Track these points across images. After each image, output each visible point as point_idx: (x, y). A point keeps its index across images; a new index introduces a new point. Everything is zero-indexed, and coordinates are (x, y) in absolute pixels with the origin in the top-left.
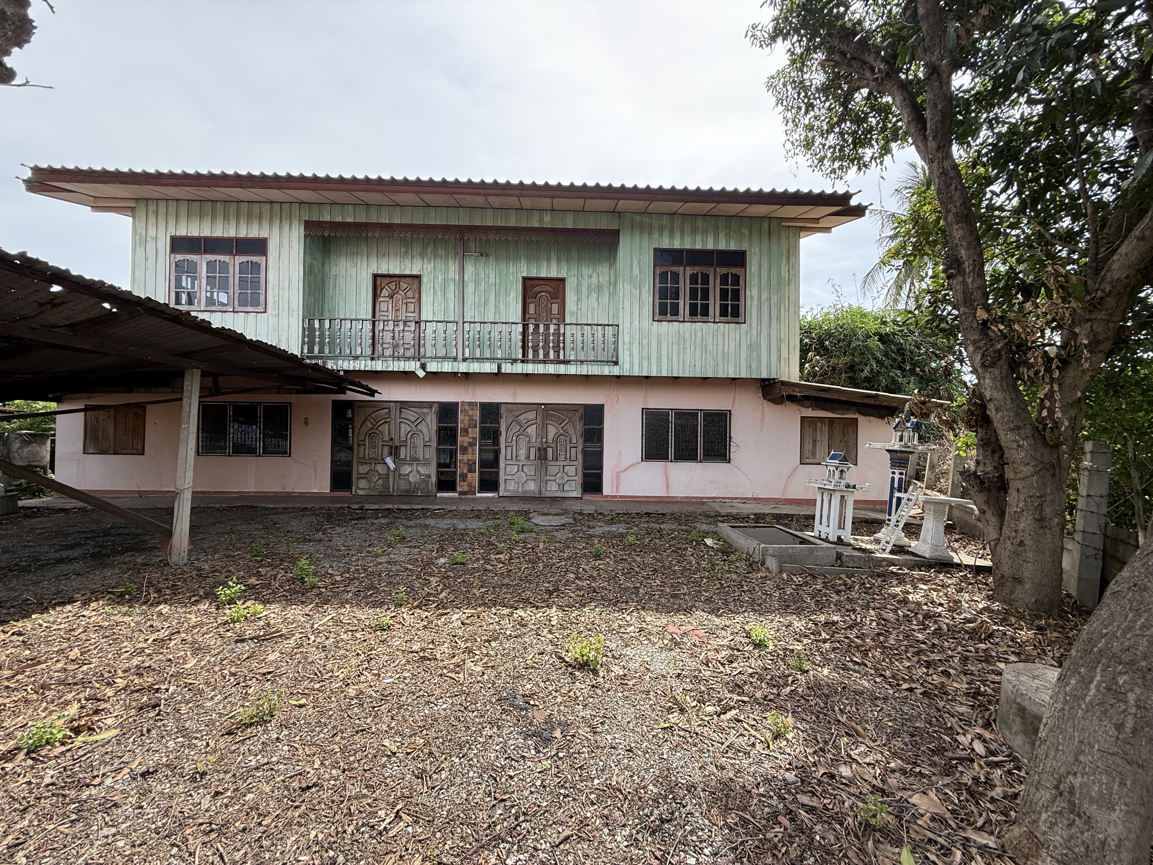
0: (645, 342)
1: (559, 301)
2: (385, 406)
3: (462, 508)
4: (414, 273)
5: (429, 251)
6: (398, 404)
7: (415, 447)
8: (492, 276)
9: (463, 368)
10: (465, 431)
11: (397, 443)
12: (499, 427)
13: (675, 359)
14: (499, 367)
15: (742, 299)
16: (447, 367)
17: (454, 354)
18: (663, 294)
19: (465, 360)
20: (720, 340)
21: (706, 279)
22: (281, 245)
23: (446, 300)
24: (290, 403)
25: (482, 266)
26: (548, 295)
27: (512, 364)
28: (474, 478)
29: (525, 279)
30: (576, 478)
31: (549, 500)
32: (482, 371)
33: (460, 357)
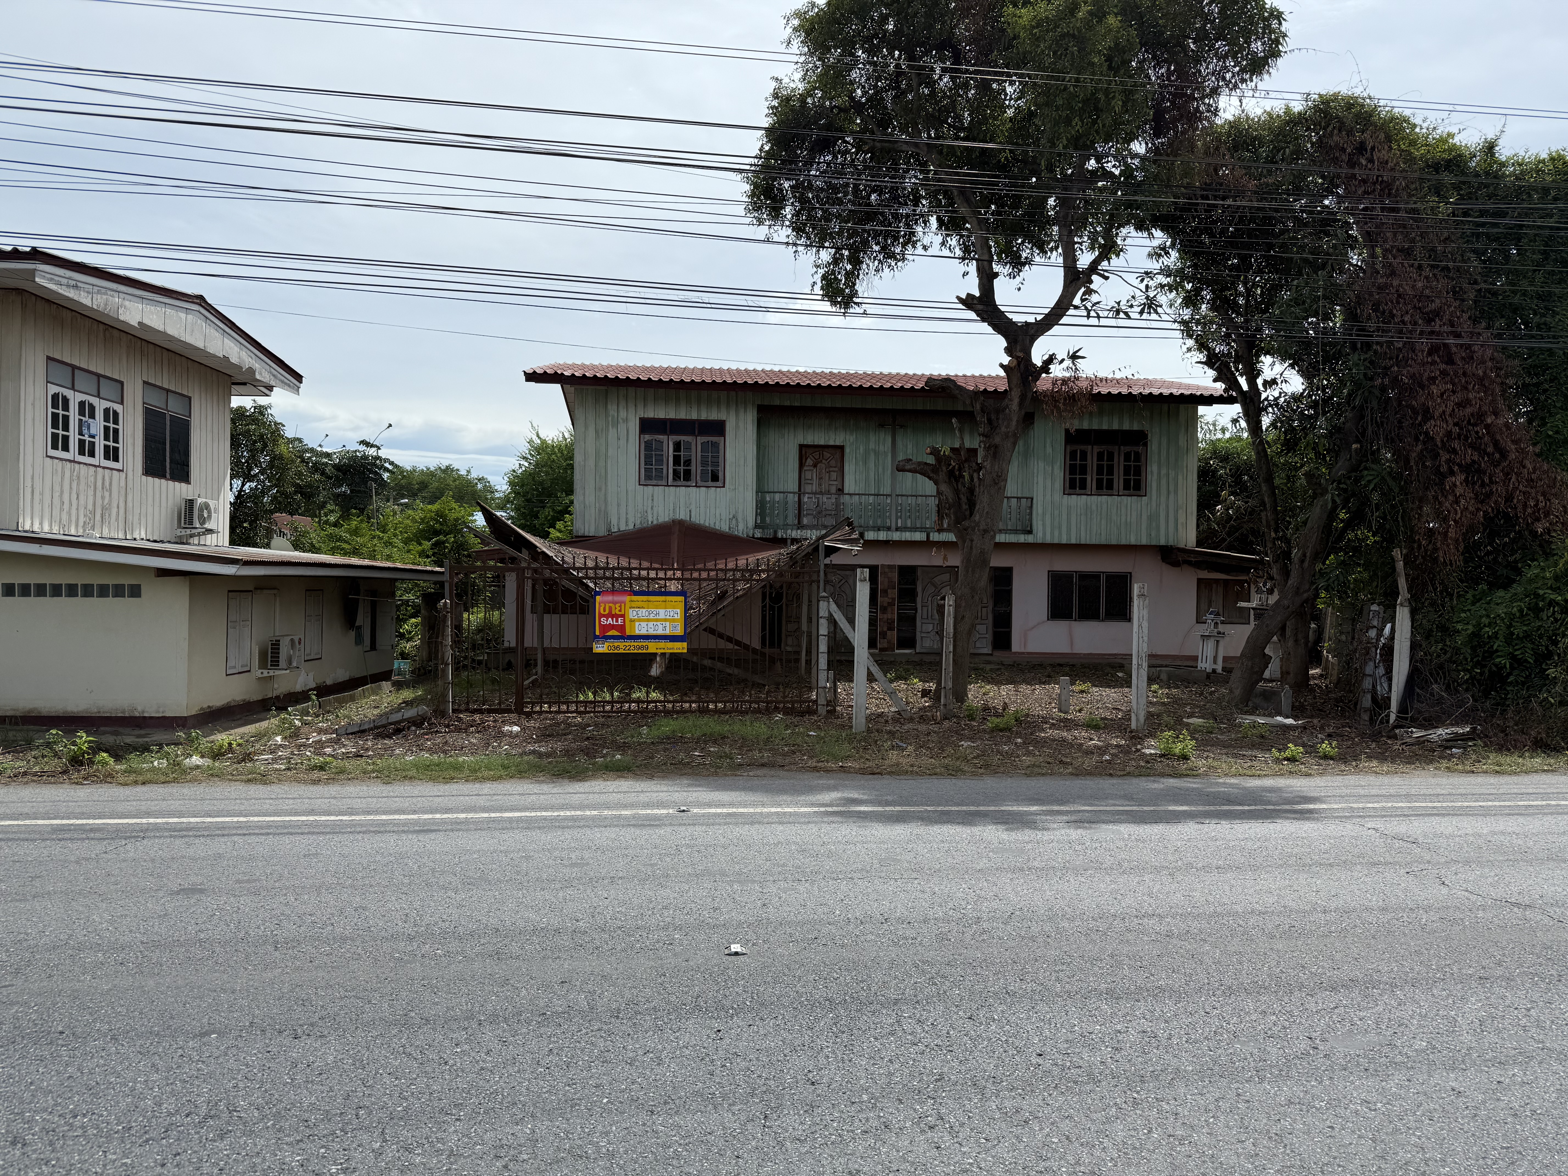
0: (1056, 512)
4: (838, 443)
5: (851, 425)
9: (896, 536)
12: (916, 588)
13: (1083, 528)
14: (928, 536)
15: (1143, 474)
16: (882, 536)
17: (888, 525)
18: (1072, 469)
19: (897, 529)
20: (1123, 511)
21: (1111, 457)
22: (737, 427)
23: (867, 469)
25: (901, 437)
27: (939, 532)
28: (893, 635)
30: (987, 636)
32: (913, 540)
33: (894, 527)
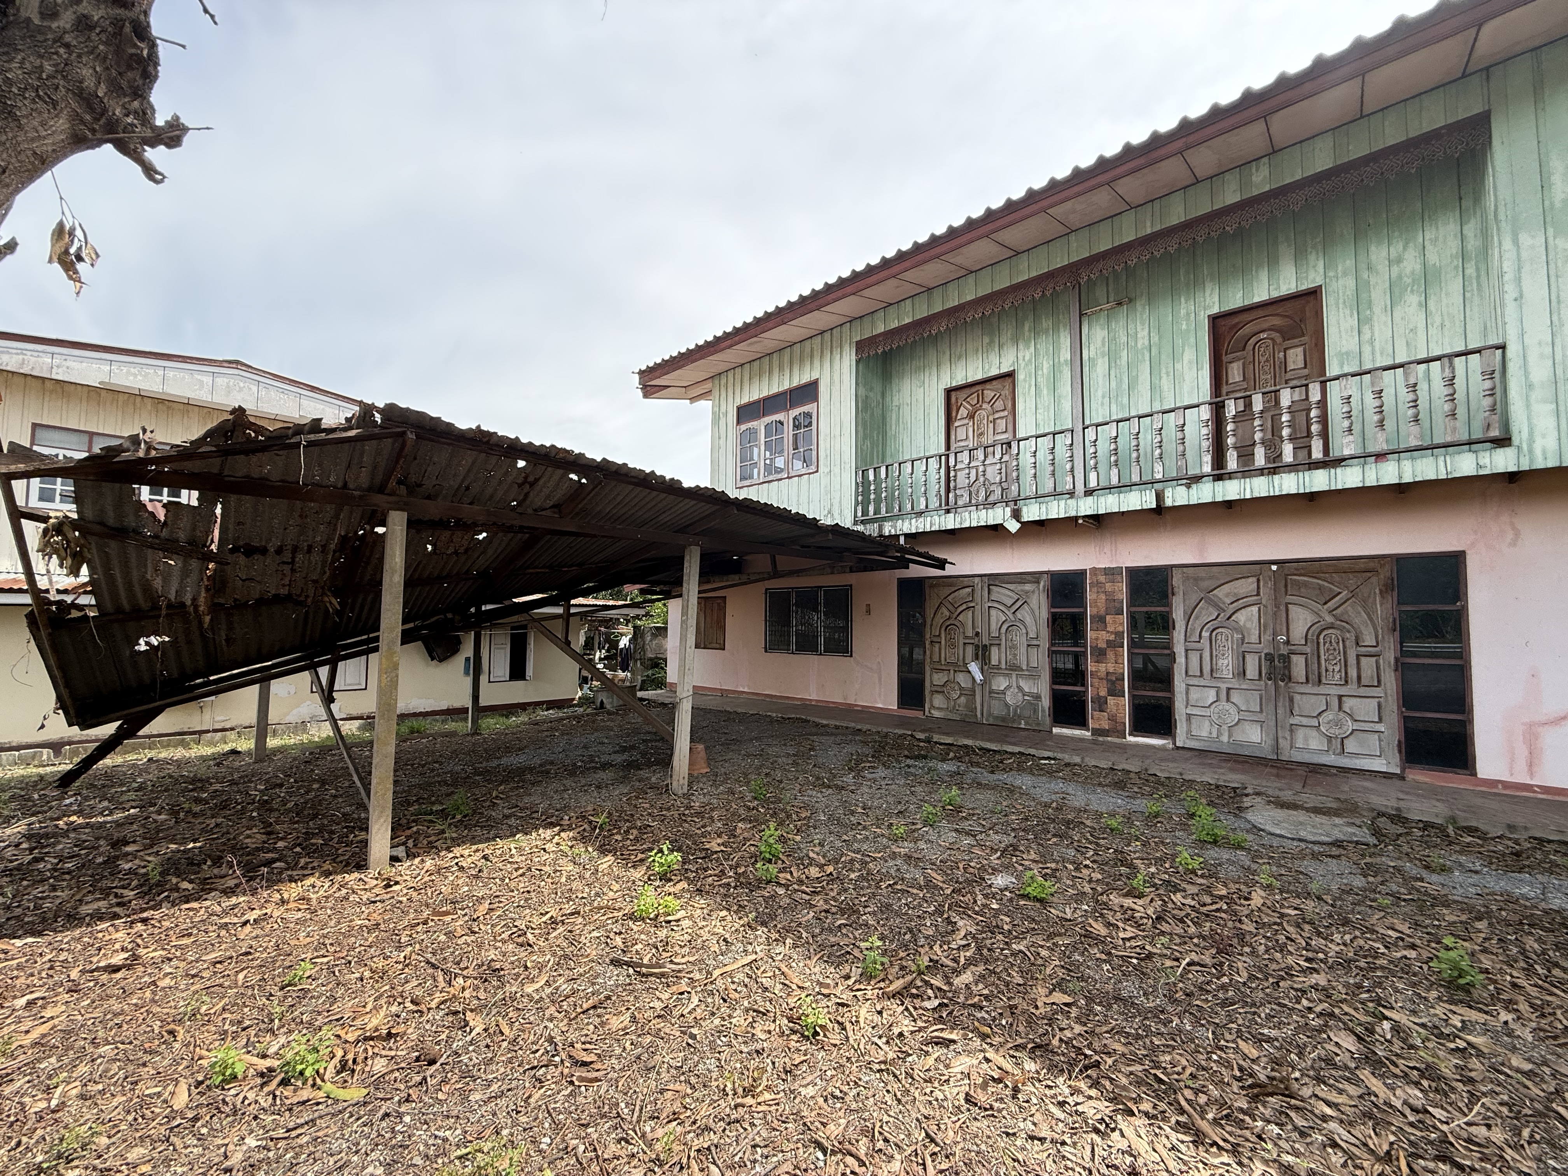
1: (1305, 339)
2: (966, 584)
3: (1091, 762)
4: (1005, 369)
5: (1026, 328)
6: (986, 579)
7: (1014, 647)
8: (1143, 334)
9: (1086, 507)
10: (1100, 620)
11: (986, 641)
12: (1170, 613)
14: (1160, 497)
16: (1056, 510)
17: (1069, 486)
19: (1089, 493)
22: (832, 383)
23: (1056, 399)
24: (851, 586)
25: (1122, 322)
26: (1275, 335)
27: (1188, 486)
28: (1122, 707)
29: (1214, 320)
30: (1381, 727)
31: (1301, 772)
32: (1124, 509)
33: (1080, 488)
